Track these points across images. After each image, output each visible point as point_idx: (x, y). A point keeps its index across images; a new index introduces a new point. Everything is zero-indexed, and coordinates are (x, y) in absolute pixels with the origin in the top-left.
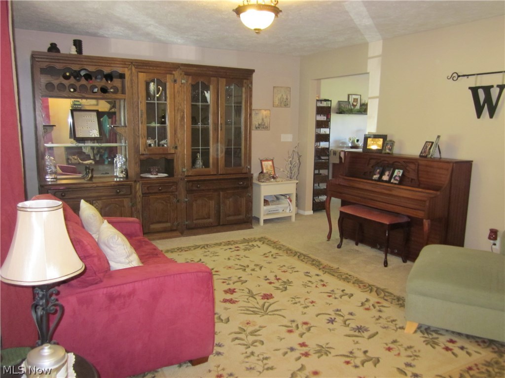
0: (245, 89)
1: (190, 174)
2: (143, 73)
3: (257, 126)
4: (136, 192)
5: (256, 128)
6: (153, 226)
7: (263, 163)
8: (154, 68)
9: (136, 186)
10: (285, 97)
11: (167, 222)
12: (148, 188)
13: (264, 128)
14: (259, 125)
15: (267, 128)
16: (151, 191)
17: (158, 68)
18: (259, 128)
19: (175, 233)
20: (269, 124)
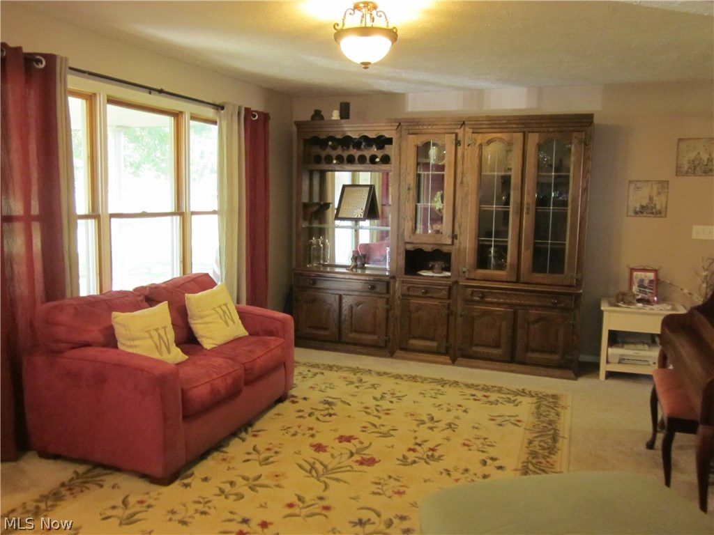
0: (575, 146)
1: (472, 277)
2: (413, 136)
3: (638, 209)
4: (395, 292)
5: (636, 213)
6: (412, 342)
7: (635, 274)
8: (430, 127)
9: (395, 285)
10: (705, 157)
11: (433, 339)
12: (409, 288)
13: (653, 213)
14: (643, 207)
15: (660, 213)
16: (410, 293)
17: (435, 127)
18: (642, 213)
19: (442, 358)
20: (664, 206)
